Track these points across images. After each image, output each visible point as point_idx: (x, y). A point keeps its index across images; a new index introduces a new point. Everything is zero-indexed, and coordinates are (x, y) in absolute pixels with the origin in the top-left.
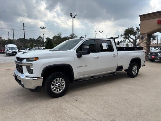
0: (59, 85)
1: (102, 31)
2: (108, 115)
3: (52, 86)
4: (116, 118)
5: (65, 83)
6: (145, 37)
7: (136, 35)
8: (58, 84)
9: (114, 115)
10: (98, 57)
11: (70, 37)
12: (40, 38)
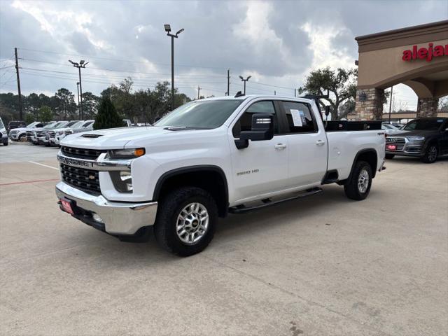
0: (195, 221)
1: (249, 78)
2: (342, 293)
3: (179, 224)
4: (365, 299)
5: (207, 215)
6: (371, 97)
7: (339, 90)
8: (194, 218)
9: (356, 291)
10: (284, 148)
11: (157, 91)
12: (63, 94)
